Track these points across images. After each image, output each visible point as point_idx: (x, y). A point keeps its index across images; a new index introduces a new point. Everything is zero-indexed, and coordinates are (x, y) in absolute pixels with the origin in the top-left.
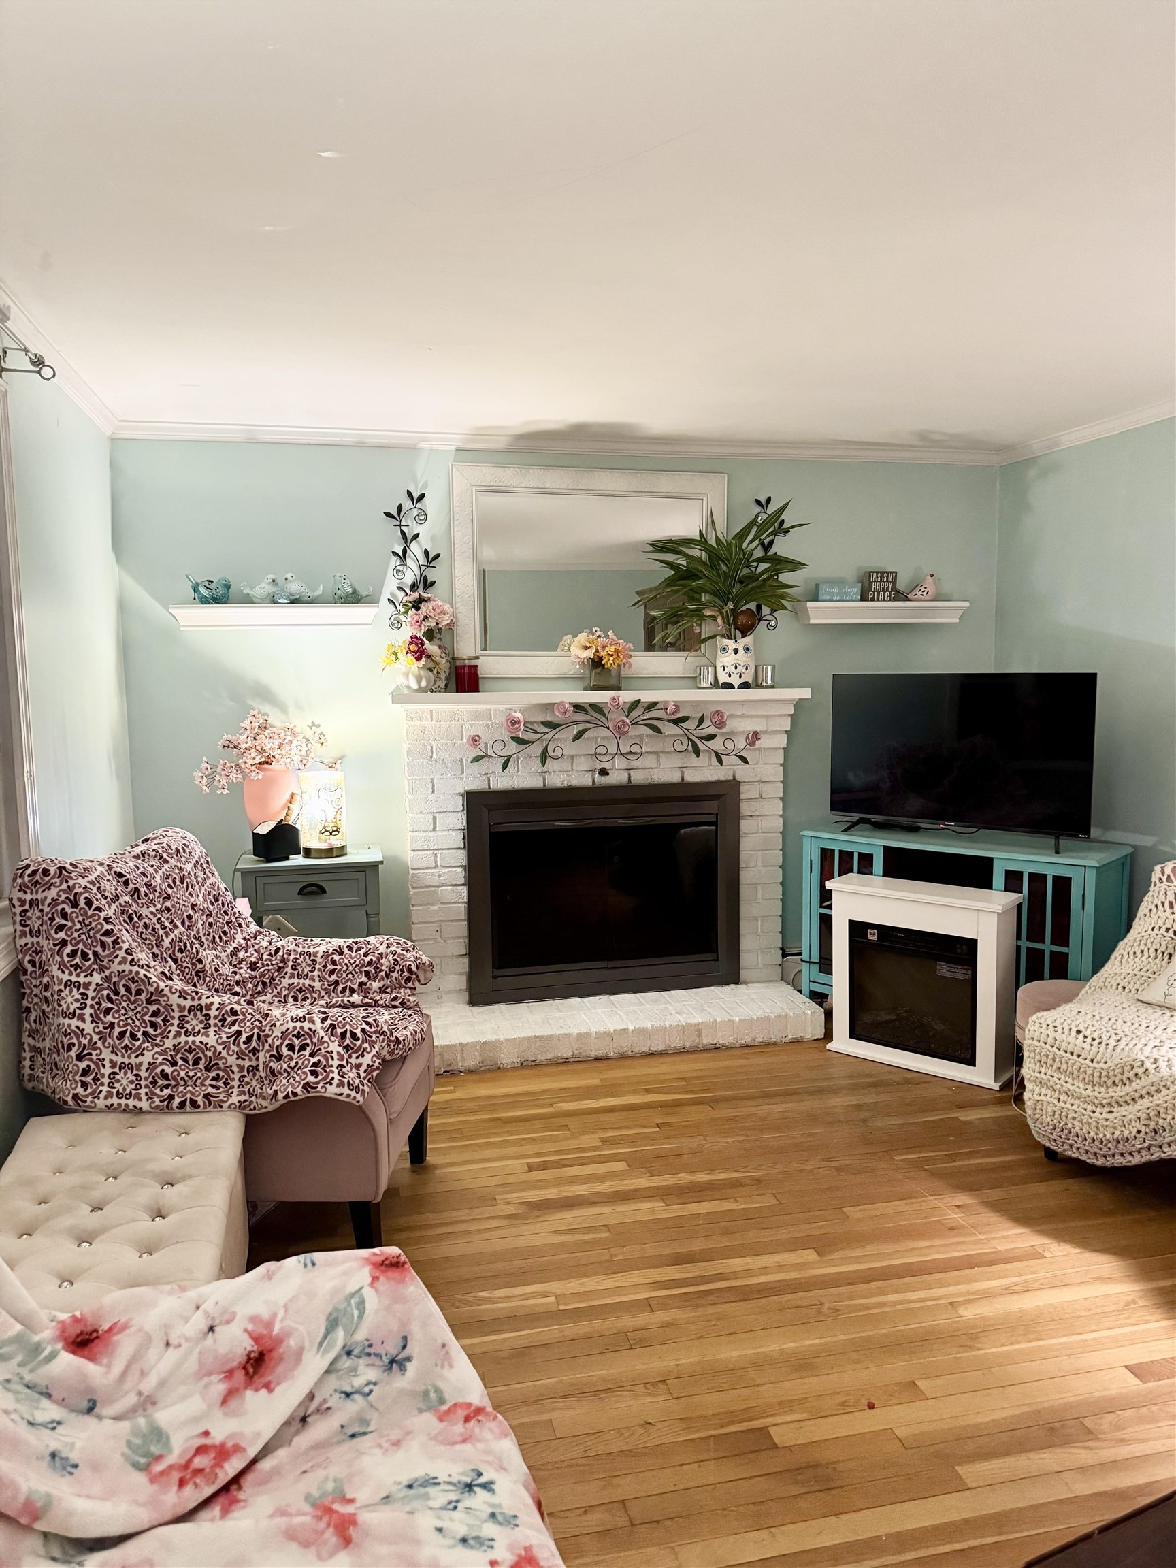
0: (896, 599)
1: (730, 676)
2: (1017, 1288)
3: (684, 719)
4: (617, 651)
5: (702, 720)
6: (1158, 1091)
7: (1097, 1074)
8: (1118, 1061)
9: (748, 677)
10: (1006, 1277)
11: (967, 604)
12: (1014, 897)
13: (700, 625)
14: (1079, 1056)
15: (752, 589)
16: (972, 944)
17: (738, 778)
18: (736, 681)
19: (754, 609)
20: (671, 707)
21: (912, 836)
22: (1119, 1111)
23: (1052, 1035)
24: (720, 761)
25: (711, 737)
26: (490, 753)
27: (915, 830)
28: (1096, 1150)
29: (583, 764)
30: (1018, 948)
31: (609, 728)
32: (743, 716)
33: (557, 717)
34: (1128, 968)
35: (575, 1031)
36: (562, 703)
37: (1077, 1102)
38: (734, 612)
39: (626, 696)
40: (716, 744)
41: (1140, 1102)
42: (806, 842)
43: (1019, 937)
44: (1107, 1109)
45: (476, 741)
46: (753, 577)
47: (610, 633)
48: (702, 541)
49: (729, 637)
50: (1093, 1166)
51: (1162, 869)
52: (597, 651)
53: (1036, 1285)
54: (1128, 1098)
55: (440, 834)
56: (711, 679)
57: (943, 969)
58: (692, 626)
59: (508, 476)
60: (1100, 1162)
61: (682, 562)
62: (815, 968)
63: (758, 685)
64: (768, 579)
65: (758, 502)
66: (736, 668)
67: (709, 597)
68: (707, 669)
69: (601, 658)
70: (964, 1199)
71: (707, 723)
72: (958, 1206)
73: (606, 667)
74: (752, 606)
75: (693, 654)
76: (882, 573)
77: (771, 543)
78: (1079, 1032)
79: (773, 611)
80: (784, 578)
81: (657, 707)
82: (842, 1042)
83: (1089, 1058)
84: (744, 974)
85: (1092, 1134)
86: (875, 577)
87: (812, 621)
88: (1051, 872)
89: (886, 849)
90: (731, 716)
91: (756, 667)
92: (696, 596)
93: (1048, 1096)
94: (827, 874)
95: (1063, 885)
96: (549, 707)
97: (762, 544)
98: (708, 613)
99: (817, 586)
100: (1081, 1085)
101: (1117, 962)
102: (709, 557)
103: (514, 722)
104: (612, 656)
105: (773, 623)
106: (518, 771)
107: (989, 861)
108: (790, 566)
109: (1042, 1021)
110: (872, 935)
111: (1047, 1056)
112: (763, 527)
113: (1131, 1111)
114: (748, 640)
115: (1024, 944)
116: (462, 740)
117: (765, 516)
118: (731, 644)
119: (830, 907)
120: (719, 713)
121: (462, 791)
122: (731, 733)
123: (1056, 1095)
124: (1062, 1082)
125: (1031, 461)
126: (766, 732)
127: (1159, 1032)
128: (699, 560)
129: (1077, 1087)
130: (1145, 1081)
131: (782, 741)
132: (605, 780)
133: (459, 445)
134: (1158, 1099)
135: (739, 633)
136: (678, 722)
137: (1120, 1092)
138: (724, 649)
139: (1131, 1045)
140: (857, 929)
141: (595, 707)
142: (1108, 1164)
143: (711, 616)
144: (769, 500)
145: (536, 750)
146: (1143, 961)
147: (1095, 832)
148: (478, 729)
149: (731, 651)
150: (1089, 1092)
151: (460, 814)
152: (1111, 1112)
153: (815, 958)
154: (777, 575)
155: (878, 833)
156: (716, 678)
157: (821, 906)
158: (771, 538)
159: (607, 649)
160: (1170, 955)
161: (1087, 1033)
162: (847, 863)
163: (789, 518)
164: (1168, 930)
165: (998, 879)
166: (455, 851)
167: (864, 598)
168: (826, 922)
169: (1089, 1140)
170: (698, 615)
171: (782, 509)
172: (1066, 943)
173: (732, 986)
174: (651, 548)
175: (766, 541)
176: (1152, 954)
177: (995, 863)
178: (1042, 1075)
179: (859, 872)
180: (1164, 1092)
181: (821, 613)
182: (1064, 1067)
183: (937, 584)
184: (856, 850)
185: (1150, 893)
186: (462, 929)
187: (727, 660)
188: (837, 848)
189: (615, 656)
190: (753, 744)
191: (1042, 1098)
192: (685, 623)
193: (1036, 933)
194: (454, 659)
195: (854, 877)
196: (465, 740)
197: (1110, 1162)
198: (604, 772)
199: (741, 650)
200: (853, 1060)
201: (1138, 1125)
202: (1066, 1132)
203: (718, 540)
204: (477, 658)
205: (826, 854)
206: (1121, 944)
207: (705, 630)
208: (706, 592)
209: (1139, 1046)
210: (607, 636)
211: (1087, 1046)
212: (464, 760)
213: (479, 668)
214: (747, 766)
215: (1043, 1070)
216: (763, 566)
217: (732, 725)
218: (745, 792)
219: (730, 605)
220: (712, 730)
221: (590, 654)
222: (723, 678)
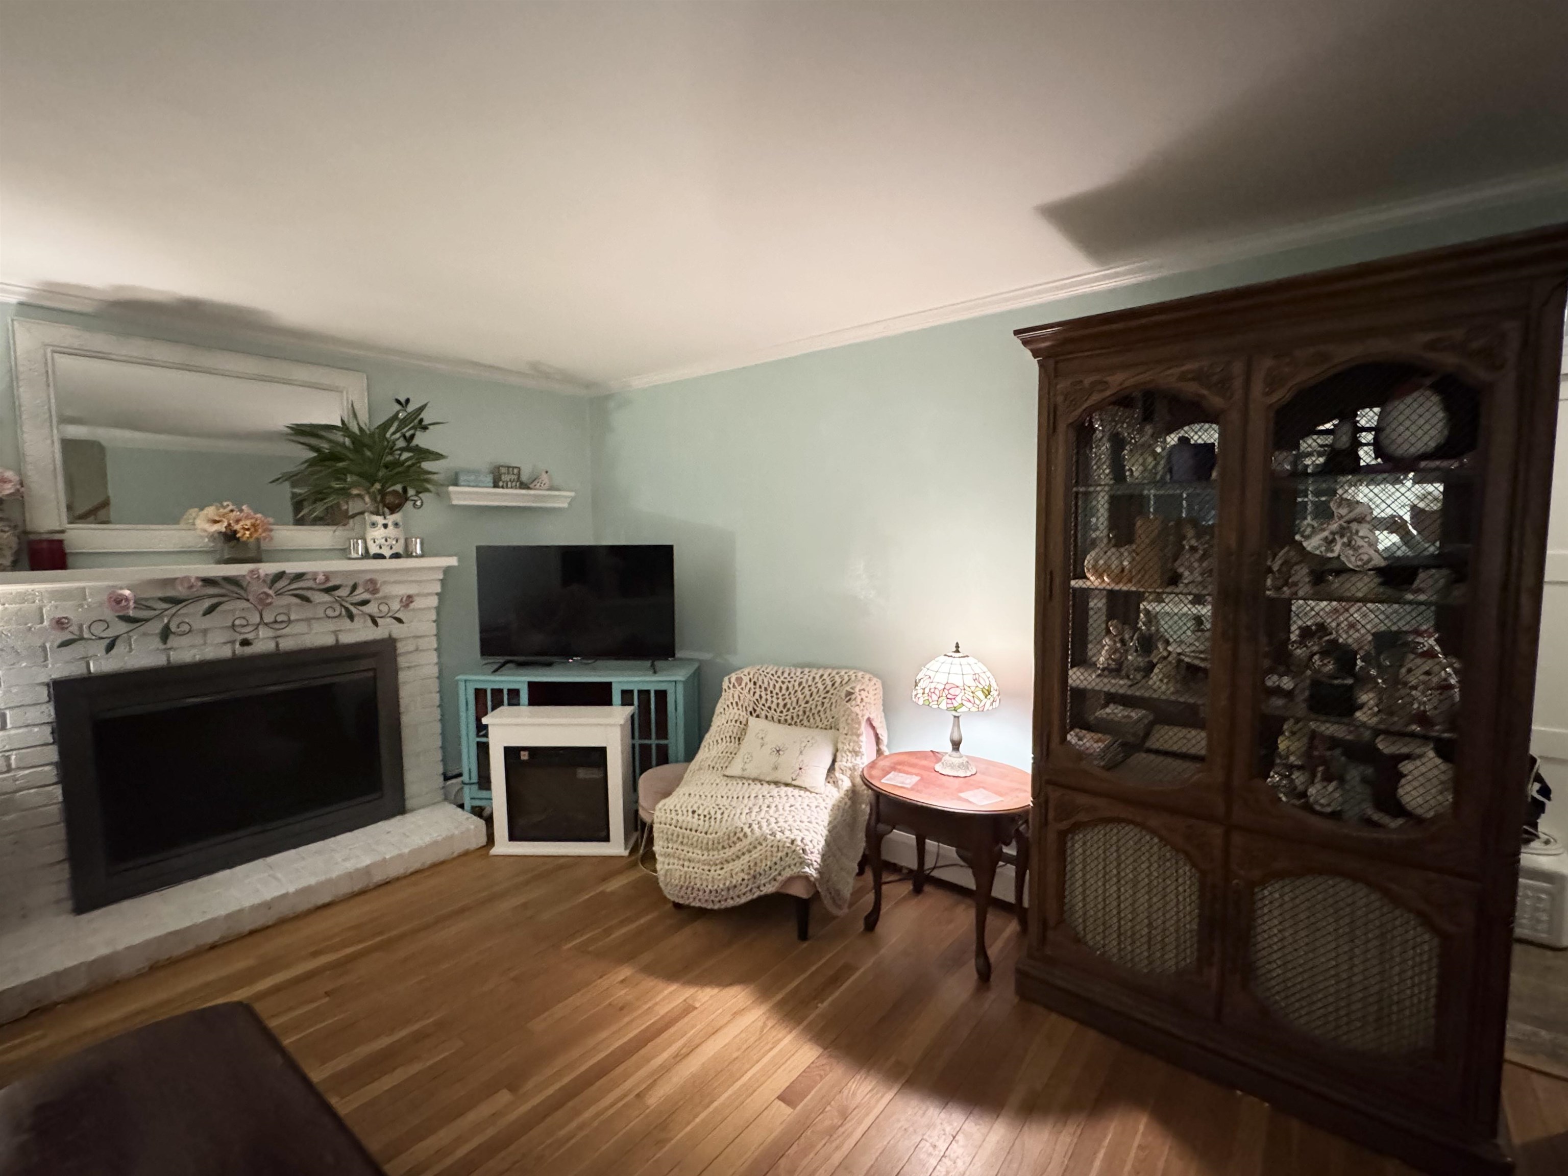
0: (521, 488)
1: (381, 547)
2: (684, 1050)
3: (336, 588)
4: (253, 525)
5: (354, 587)
6: (755, 847)
7: (710, 843)
8: (724, 830)
9: (399, 548)
10: (674, 1041)
11: (572, 494)
12: (629, 710)
13: (347, 503)
14: (696, 831)
15: (397, 473)
16: (602, 751)
17: (394, 635)
18: (387, 552)
19: (400, 490)
20: (321, 578)
21: (546, 670)
22: (728, 867)
23: (675, 818)
24: (375, 623)
25: (365, 603)
26: (86, 636)
27: (549, 665)
28: (712, 898)
29: (216, 637)
30: (633, 746)
31: (248, 600)
32: (396, 582)
33: (180, 591)
34: (714, 753)
35: (223, 912)
36: (187, 578)
37: (697, 865)
38: (382, 492)
39: (268, 568)
40: (371, 608)
41: (743, 857)
42: (462, 686)
43: (633, 738)
44: (719, 867)
45: (62, 623)
46: (397, 463)
47: (244, 507)
48: (344, 428)
49: (378, 514)
50: (712, 910)
51: (729, 679)
52: (229, 525)
53: (697, 1041)
54: (734, 857)
55: (13, 732)
56: (361, 550)
57: (582, 773)
58: (338, 505)
59: (99, 341)
60: (716, 907)
61: (325, 446)
62: (475, 787)
63: (408, 554)
64: (413, 465)
65: (398, 402)
66: (386, 540)
67: (355, 478)
68: (357, 542)
69: (235, 532)
70: (625, 972)
71: (360, 590)
72: (622, 981)
73: (241, 540)
74: (398, 488)
75: (340, 528)
76: (509, 467)
77: (412, 436)
78: (694, 812)
79: (418, 493)
80: (426, 465)
81: (305, 577)
82: (503, 846)
83: (704, 831)
84: (409, 804)
85: (710, 887)
86: (503, 470)
87: (455, 502)
88: (652, 688)
89: (531, 684)
90: (385, 583)
91: (406, 540)
92: (342, 476)
93: (676, 865)
94: (481, 711)
95: (662, 695)
96: (169, 582)
97: (404, 436)
98: (355, 492)
99: (457, 474)
100: (699, 852)
101: (706, 749)
102: (353, 443)
103: (118, 600)
104: (248, 529)
105: (419, 503)
106: (131, 650)
107: (609, 684)
108: (432, 457)
109: (666, 807)
110: (524, 756)
111: (672, 835)
112: (404, 423)
113: (737, 865)
114: (397, 517)
115: (637, 742)
116: (42, 622)
117: (405, 414)
118: (380, 520)
119: (486, 735)
120: (372, 581)
121: (46, 680)
122: (385, 597)
123: (681, 862)
124: (685, 852)
125: (609, 397)
126: (418, 595)
127: (746, 801)
128: (343, 445)
129: (697, 854)
130: (746, 842)
131: (434, 601)
132: (248, 650)
133: (23, 299)
134: (755, 854)
135: (386, 510)
136: (329, 590)
137: (729, 853)
138: (374, 525)
139: (732, 816)
140: (511, 753)
141: (229, 580)
142: (723, 907)
143: (359, 495)
144: (408, 401)
145: (156, 627)
146: (722, 746)
147: (678, 654)
148: (68, 610)
149: (380, 525)
150: (705, 857)
151: (44, 707)
152: (722, 869)
153: (475, 779)
154: (419, 462)
155: (522, 671)
156: (366, 550)
157: (478, 736)
158: (411, 432)
159: (241, 523)
160: (739, 739)
161: (700, 812)
162: (498, 698)
163: (427, 417)
164: (736, 721)
165: (617, 697)
166: (39, 748)
167: (496, 486)
168: (483, 749)
169: (708, 892)
170: (345, 493)
171: (422, 409)
172: (666, 738)
173: (399, 818)
174: (289, 431)
175: (408, 434)
176: (728, 739)
177: (614, 686)
178: (669, 850)
179: (510, 704)
180: (759, 848)
181: (461, 496)
182: (685, 841)
183: (550, 478)
184: (505, 687)
185: (723, 697)
186: (60, 832)
187: (378, 533)
188: (489, 687)
189: (252, 530)
190: (407, 606)
191: (671, 866)
192: (331, 500)
193: (645, 732)
194: (26, 533)
195: (505, 709)
196: (46, 623)
197: (724, 905)
198: (245, 643)
199: (390, 524)
200: (512, 859)
201: (742, 875)
202: (690, 889)
203: (361, 429)
204: (63, 532)
205: (480, 694)
206: (707, 736)
207: (353, 507)
208: (351, 473)
209: (737, 815)
210: (241, 511)
211: (701, 822)
212: (48, 645)
213: (65, 543)
214: (401, 625)
215: (670, 845)
216: (406, 455)
217: (385, 590)
218: (401, 647)
219: (378, 486)
220: (366, 596)
221: (221, 527)
222: (373, 549)
